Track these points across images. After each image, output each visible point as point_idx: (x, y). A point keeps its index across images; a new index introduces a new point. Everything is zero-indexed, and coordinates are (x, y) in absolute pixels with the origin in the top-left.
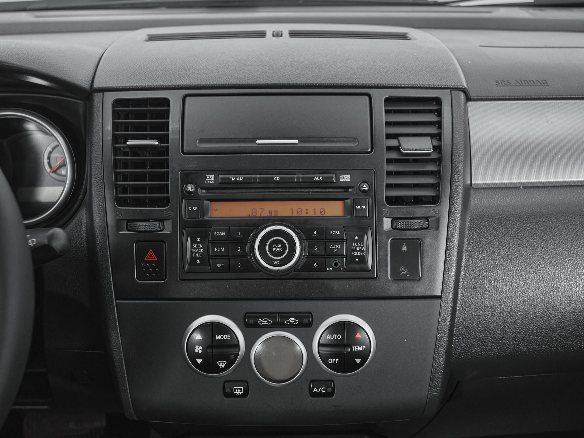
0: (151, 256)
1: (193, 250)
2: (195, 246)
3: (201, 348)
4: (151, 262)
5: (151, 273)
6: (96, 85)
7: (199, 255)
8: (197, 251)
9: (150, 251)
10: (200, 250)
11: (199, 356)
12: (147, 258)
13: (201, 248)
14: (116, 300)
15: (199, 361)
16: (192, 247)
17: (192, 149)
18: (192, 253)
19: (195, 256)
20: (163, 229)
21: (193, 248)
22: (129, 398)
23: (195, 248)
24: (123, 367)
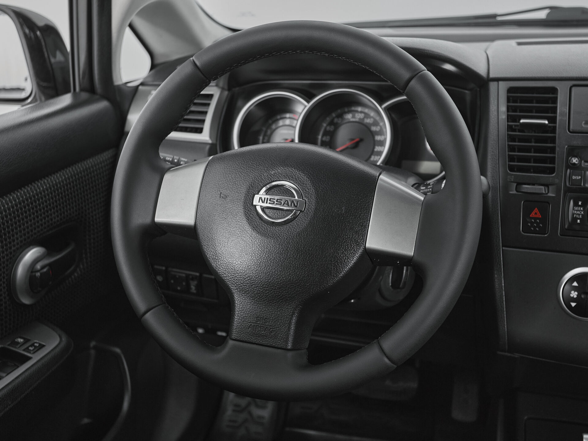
0: (536, 213)
1: (574, 212)
2: (576, 208)
3: (576, 293)
4: (535, 219)
5: (535, 227)
6: (492, 75)
7: (579, 216)
8: (577, 213)
9: (535, 210)
10: (581, 213)
11: (573, 300)
12: (533, 215)
13: (582, 211)
14: (502, 247)
15: (573, 304)
16: (573, 209)
17: (578, 129)
18: (573, 214)
19: (576, 217)
20: (548, 192)
21: (575, 210)
22: (505, 329)
23: (576, 210)
24: (503, 302)
